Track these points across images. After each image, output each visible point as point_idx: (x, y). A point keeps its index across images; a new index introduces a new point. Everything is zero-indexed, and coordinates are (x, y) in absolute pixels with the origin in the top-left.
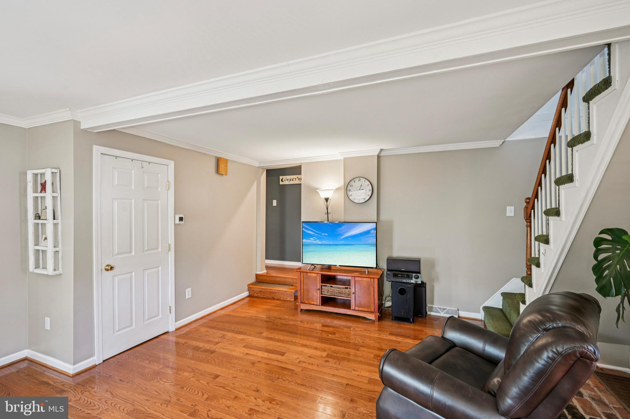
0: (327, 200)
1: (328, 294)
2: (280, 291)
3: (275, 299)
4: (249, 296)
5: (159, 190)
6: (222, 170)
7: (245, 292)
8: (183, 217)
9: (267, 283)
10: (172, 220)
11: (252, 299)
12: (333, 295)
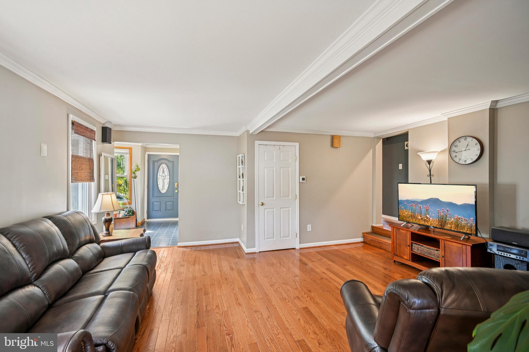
0: (429, 162)
1: (418, 252)
2: (386, 242)
3: (382, 249)
4: (363, 242)
5: (290, 161)
6: (336, 144)
7: (360, 238)
8: (305, 178)
9: (379, 235)
10: (297, 179)
11: (365, 245)
12: (422, 254)
